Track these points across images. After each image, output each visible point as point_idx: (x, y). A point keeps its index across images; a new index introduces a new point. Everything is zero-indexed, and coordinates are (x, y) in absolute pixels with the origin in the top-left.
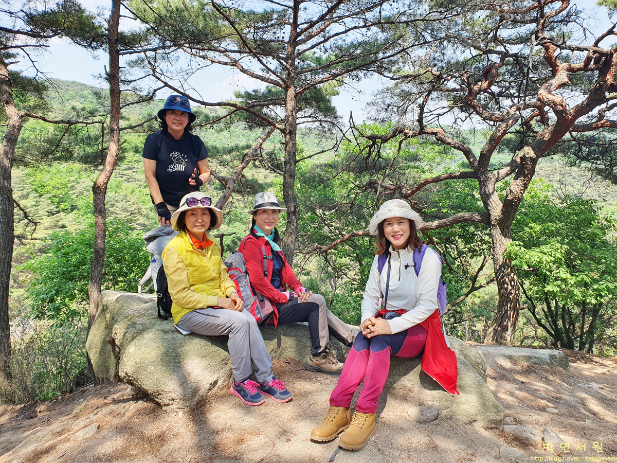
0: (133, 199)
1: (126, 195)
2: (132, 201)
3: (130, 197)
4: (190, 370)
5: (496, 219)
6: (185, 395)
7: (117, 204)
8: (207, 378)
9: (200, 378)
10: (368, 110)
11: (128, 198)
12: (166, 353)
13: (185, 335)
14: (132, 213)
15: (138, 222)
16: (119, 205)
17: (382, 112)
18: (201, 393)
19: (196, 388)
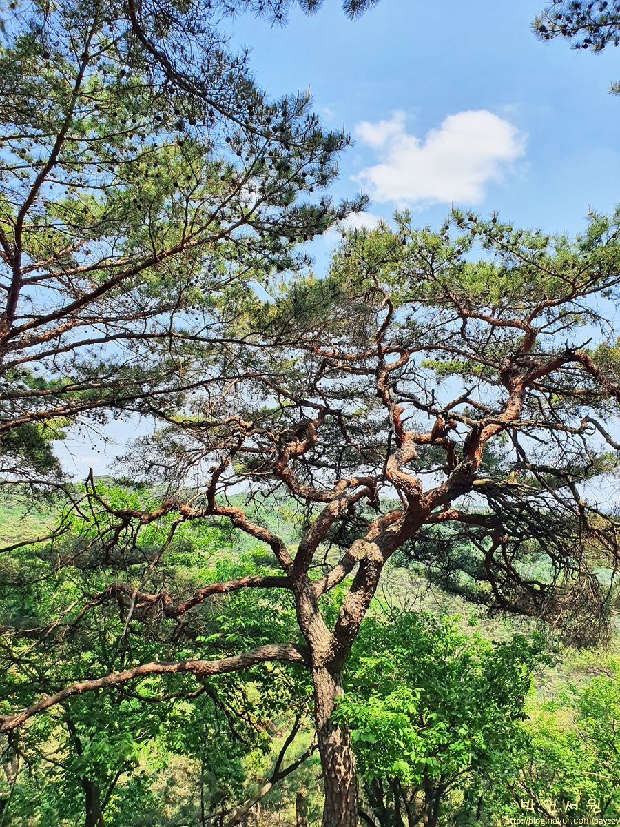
5: (322, 657)
10: (118, 467)
17: (140, 473)
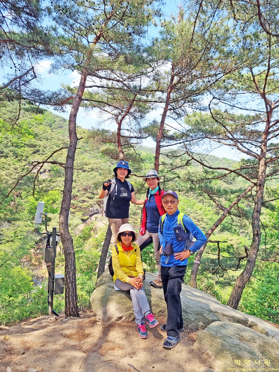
0: (200, 212)
1: (196, 210)
2: (199, 214)
3: (198, 211)
4: (110, 308)
6: (104, 319)
7: (191, 215)
8: (117, 314)
9: (114, 313)
11: (197, 212)
12: (104, 297)
13: (116, 291)
14: (198, 220)
15: (201, 226)
16: (192, 215)
18: (112, 320)
19: (110, 317)
